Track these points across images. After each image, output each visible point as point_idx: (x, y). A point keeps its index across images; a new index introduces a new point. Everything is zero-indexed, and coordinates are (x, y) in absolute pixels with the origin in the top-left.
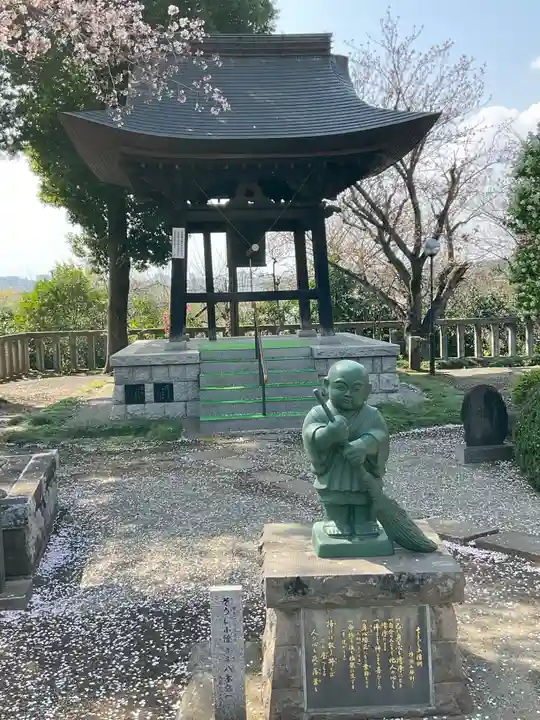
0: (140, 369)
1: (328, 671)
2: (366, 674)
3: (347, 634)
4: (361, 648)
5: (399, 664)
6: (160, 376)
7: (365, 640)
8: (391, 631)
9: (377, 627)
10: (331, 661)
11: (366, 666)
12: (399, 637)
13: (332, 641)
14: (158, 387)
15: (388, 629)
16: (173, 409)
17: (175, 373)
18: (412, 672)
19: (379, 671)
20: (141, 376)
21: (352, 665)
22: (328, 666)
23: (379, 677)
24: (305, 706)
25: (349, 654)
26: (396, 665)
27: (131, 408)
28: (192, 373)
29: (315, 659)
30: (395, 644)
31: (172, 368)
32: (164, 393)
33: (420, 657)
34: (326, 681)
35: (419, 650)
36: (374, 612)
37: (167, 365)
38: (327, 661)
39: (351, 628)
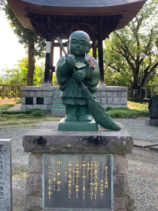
0: (32, 92)
1: (56, 188)
2: (77, 190)
3: (67, 168)
4: (75, 176)
5: (95, 186)
6: (39, 95)
7: (77, 172)
8: (92, 168)
9: (84, 165)
10: (59, 182)
11: (77, 186)
12: (96, 171)
13: (59, 172)
14: (38, 99)
15: (90, 167)
16: (43, 107)
17: (45, 94)
18: (102, 191)
19: (84, 189)
20: (32, 94)
21: (70, 185)
22: (57, 185)
23: (84, 193)
24: (43, 206)
25: (68, 179)
26: (94, 187)
27: (28, 106)
28: (51, 94)
29: (50, 181)
30: (94, 176)
31: (43, 92)
32: (40, 101)
33: (107, 183)
34: (55, 193)
35: (107, 179)
36: (83, 157)
37: (42, 91)
38: (56, 182)
39: (70, 165)
